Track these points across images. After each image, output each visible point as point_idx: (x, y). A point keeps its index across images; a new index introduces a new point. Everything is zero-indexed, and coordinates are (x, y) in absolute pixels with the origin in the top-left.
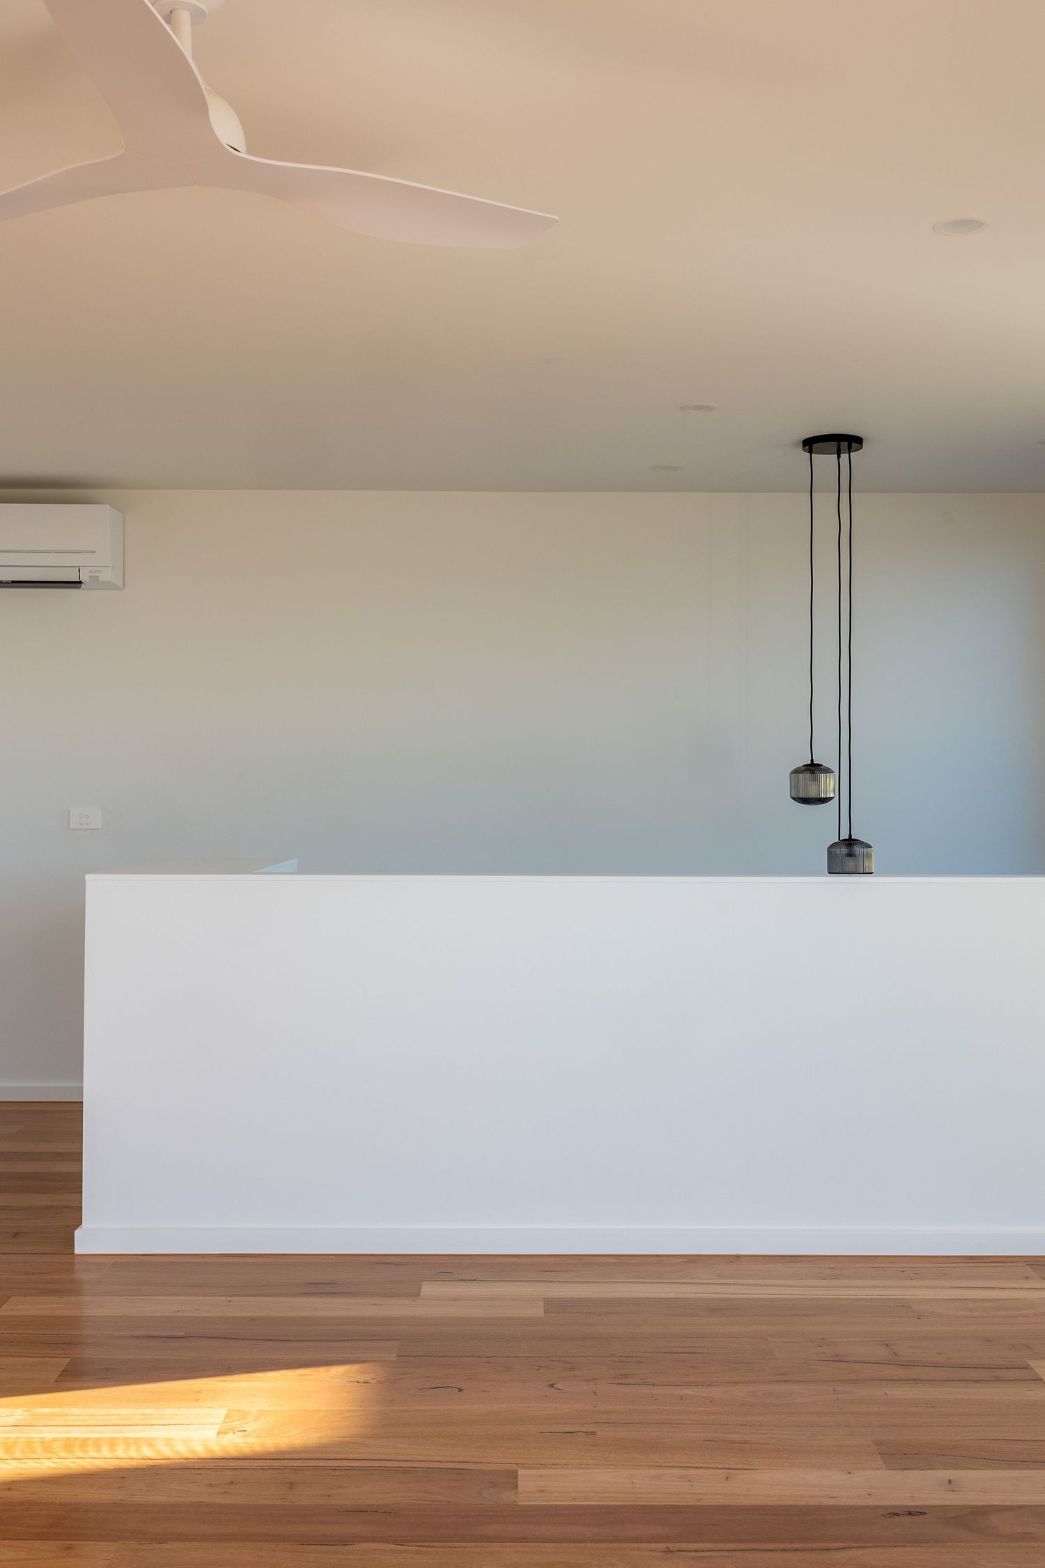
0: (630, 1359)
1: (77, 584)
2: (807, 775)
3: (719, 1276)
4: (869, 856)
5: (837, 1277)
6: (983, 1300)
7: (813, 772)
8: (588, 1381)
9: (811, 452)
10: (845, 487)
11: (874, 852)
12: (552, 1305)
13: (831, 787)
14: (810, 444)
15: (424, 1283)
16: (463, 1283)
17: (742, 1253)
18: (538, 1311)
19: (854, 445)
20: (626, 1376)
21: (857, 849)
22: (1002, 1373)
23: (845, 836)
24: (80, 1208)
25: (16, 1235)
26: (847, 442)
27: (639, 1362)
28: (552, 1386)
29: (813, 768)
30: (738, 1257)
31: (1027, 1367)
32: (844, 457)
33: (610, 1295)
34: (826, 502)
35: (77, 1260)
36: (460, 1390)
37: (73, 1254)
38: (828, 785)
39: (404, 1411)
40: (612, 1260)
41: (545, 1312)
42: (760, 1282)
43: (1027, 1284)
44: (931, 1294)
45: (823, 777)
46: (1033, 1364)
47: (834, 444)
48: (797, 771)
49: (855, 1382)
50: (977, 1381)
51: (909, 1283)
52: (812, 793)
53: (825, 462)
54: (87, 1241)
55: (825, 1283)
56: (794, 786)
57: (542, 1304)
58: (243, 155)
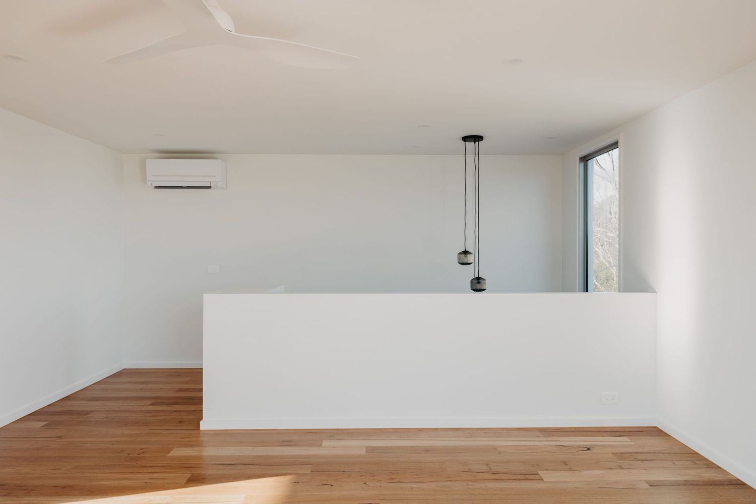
0: (395, 472)
1: (210, 187)
2: (463, 255)
3: (430, 437)
4: (485, 283)
5: (471, 437)
6: (523, 446)
7: (465, 254)
8: (378, 481)
9: (465, 141)
10: (477, 153)
11: (487, 282)
12: (370, 450)
13: (472, 260)
14: (465, 139)
15: (324, 441)
16: (338, 440)
17: (438, 427)
18: (363, 452)
19: (480, 139)
20: (392, 479)
21: (481, 281)
22: (529, 477)
23: (477, 276)
24: (202, 411)
25: (181, 422)
26: (477, 138)
27: (398, 473)
28: (365, 483)
29: (466, 252)
30: (436, 429)
31: (537, 474)
32: (477, 143)
33: (389, 445)
34: (470, 158)
35: (201, 432)
36: (332, 486)
37: (199, 430)
38: (470, 258)
39: (311, 495)
40: (392, 431)
41: (366, 452)
42: (444, 439)
43: (539, 439)
44: (504, 443)
45: (469, 255)
46: (540, 472)
47: (473, 139)
48: (460, 254)
49: (475, 481)
50: (519, 480)
51: (497, 439)
52: (465, 261)
53: (470, 145)
54: (204, 425)
55: (467, 439)
56: (459, 259)
57: (365, 449)
58: (233, 33)
